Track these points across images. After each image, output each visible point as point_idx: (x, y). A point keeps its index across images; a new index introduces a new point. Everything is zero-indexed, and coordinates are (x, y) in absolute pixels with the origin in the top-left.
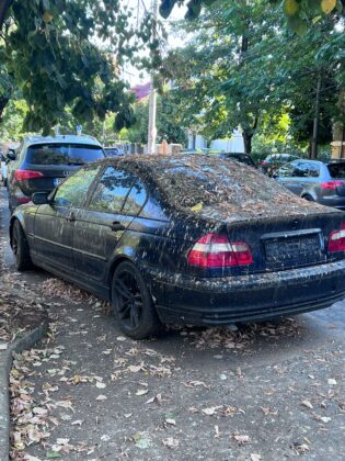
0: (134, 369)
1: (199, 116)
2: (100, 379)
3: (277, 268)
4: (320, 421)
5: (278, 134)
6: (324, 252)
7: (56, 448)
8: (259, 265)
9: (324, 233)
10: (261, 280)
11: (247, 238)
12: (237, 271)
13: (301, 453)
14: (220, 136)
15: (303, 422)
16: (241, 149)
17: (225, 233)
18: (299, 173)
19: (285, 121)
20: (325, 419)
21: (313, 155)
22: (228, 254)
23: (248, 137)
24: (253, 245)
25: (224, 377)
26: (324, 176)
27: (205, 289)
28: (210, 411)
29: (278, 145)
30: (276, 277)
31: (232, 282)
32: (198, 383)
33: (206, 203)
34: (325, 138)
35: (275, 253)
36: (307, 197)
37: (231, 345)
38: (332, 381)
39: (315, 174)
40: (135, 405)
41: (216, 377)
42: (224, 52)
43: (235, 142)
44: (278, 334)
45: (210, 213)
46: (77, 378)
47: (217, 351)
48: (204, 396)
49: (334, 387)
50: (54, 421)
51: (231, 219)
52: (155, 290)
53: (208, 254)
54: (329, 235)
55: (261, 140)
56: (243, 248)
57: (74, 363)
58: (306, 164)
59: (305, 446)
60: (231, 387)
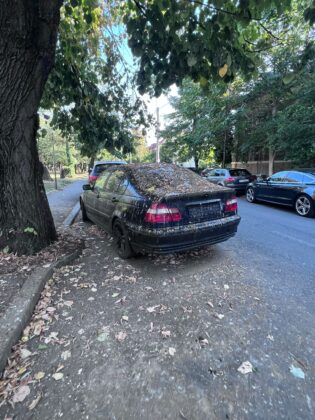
0: (116, 278)
1: (177, 153)
2: (95, 285)
3: (195, 221)
4: (217, 317)
5: (209, 160)
6: (223, 212)
7: (47, 341)
8: (185, 220)
9: (222, 201)
10: (186, 229)
11: (178, 205)
12: (172, 224)
13: (203, 347)
14: (185, 161)
15: (207, 319)
16: (194, 166)
17: (165, 203)
18: (217, 175)
19: (212, 154)
20: (221, 316)
21: (224, 167)
22: (167, 215)
23: (196, 161)
24: (182, 209)
25: (165, 284)
26: (227, 176)
27: (154, 235)
28: (151, 310)
29: (210, 164)
30: (194, 227)
31: (170, 230)
32: (149, 288)
33: (158, 186)
34: (229, 161)
35: (194, 213)
36: (220, 184)
37: (173, 262)
38: (226, 287)
39: (223, 175)
40: (108, 305)
41: (161, 284)
42: (185, 126)
43: (191, 163)
44: (200, 255)
45: (158, 192)
46: (82, 285)
47: (165, 266)
48: (151, 298)
49: (227, 291)
50: (57, 317)
51: (168, 195)
52: (130, 234)
53: (156, 215)
54: (225, 202)
55: (202, 162)
56: (175, 211)
57: (86, 274)
58: (220, 171)
59: (205, 340)
60: (167, 291)
